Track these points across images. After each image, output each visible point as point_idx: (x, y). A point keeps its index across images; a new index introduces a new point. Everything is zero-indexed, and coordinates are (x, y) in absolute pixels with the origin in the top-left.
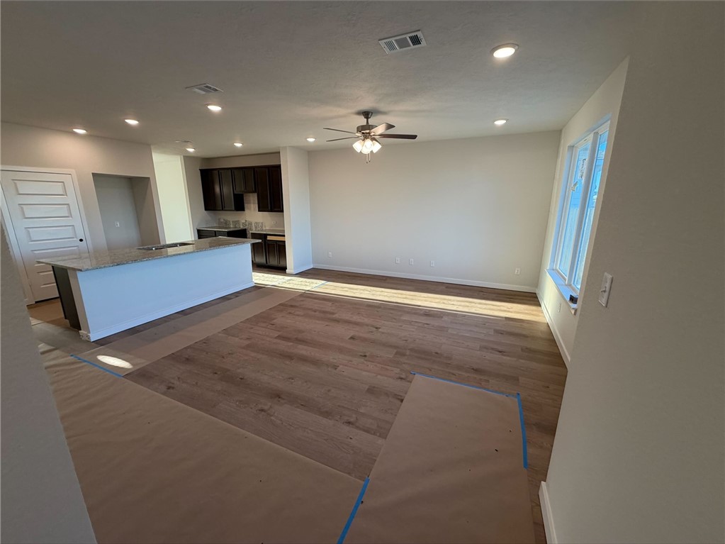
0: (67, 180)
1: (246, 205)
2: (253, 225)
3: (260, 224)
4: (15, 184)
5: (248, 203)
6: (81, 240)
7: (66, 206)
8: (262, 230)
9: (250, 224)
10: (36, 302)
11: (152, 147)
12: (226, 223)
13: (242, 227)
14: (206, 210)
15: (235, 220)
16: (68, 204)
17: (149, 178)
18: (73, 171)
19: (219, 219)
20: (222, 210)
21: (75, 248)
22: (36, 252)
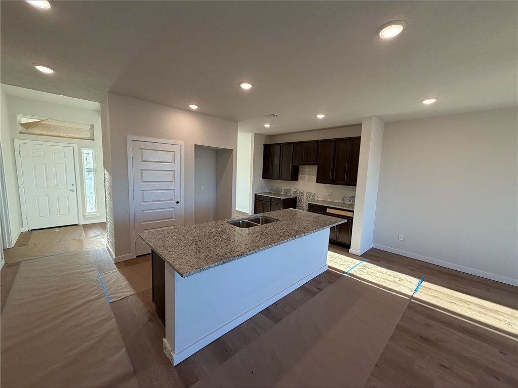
0: (177, 149)
1: (300, 176)
2: (305, 194)
3: (313, 195)
4: (142, 152)
5: (302, 174)
6: (178, 202)
7: (172, 172)
8: (314, 201)
9: (302, 193)
10: (137, 257)
11: (239, 123)
12: (278, 190)
13: (292, 195)
14: (263, 178)
15: (286, 189)
16: (174, 171)
17: (232, 150)
18: (182, 143)
19: (272, 187)
20: (279, 179)
21: (172, 209)
22: (145, 212)
